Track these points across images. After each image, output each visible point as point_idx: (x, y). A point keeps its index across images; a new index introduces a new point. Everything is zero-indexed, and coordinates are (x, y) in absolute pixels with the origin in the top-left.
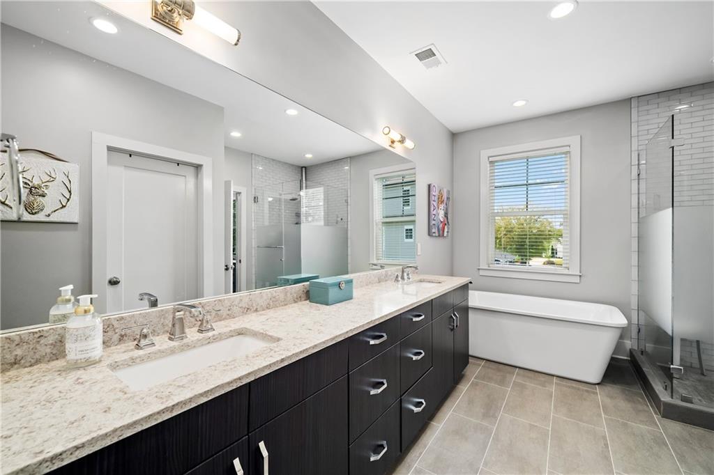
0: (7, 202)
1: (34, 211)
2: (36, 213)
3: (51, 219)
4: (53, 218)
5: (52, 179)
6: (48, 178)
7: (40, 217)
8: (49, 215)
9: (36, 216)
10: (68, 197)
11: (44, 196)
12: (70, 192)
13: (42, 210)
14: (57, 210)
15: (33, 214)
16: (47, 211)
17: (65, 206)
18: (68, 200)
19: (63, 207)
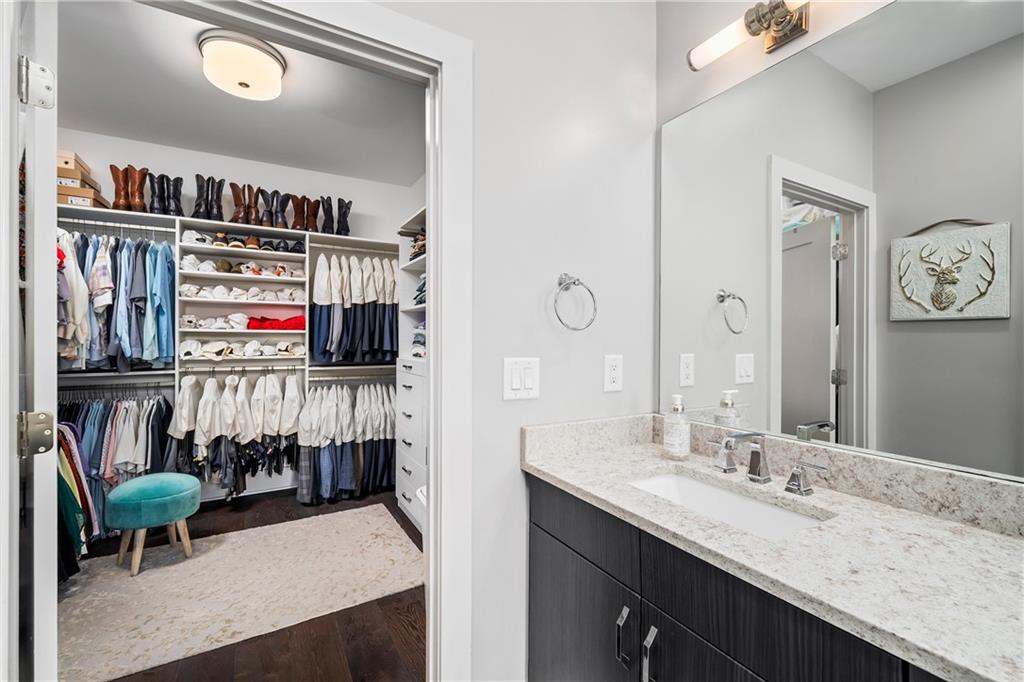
0: (913, 298)
1: (942, 306)
2: (945, 308)
3: (966, 314)
4: (969, 313)
5: (966, 256)
6: (960, 256)
7: (951, 313)
8: (962, 310)
9: (946, 311)
10: (989, 279)
11: (955, 283)
12: (993, 270)
13: (952, 303)
14: (973, 300)
15: (941, 309)
16: (959, 303)
17: (985, 293)
18: (990, 283)
19: (982, 294)
